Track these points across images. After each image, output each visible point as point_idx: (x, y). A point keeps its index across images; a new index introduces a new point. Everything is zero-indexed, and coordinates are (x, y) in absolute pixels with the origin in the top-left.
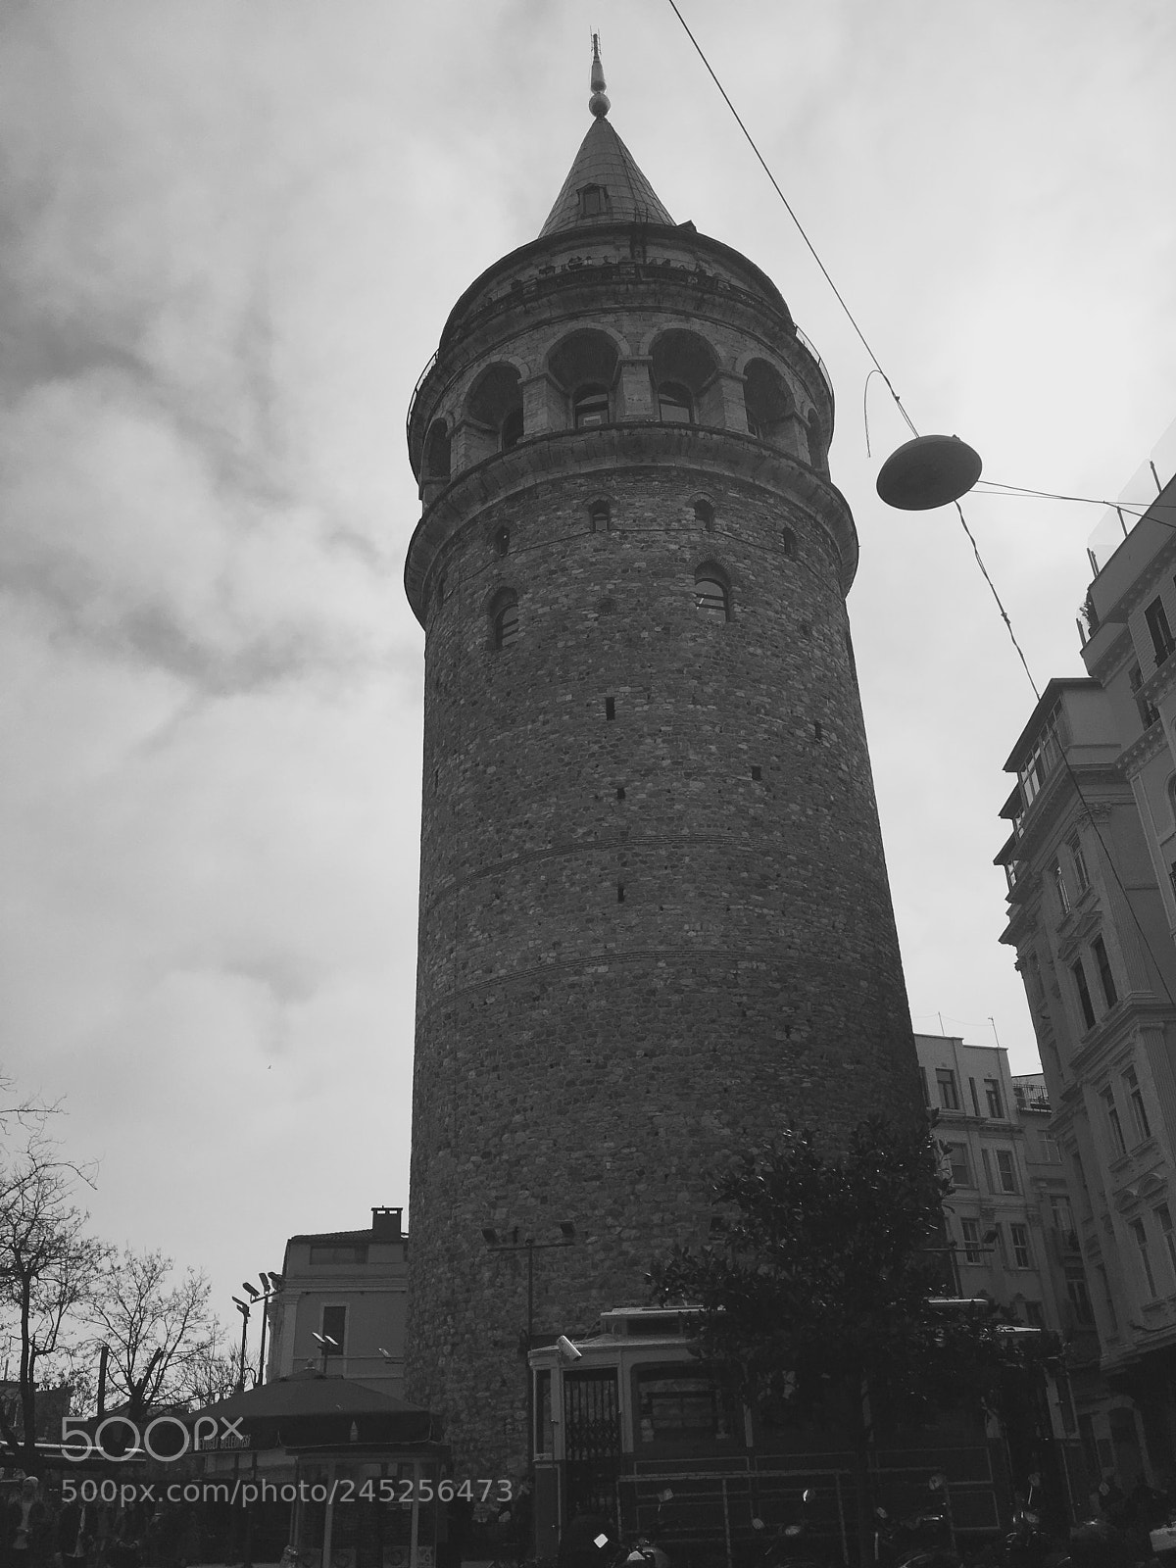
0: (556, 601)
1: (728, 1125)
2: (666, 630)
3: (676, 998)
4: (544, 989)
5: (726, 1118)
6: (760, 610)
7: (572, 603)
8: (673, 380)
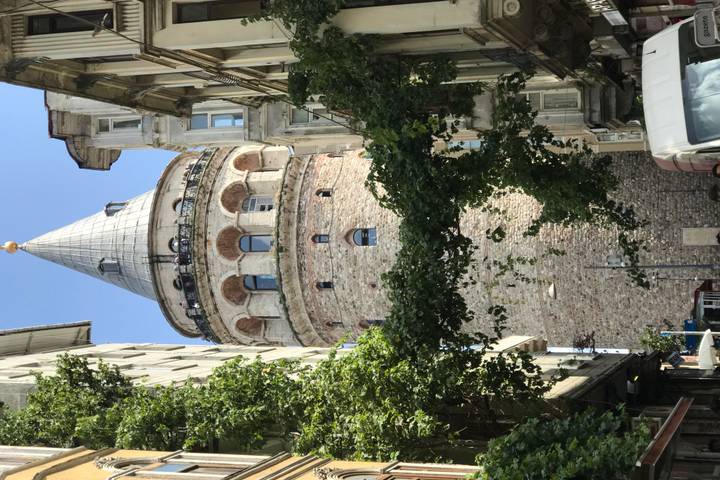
0: (370, 306)
2: (384, 261)
3: (557, 267)
4: (552, 315)
6: (367, 215)
7: (372, 300)
8: (237, 244)
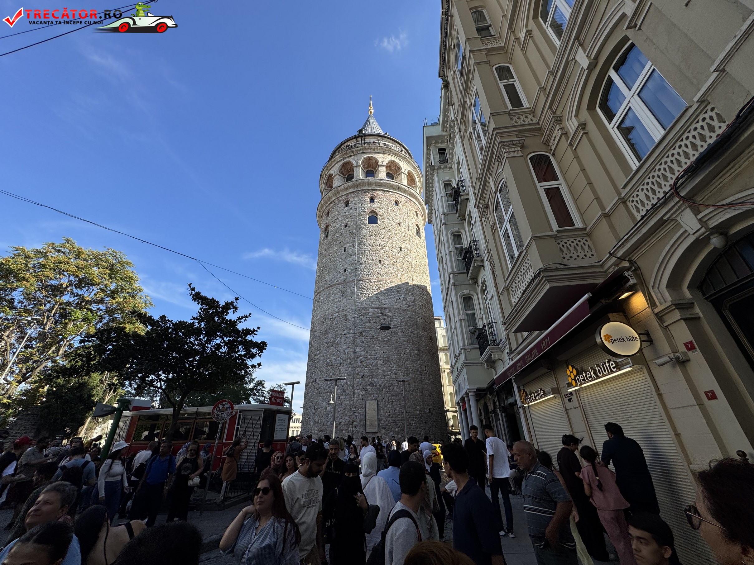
0: (336, 226)
1: (363, 351)
5: (362, 349)
6: (385, 221)
7: (339, 226)
8: (370, 169)
